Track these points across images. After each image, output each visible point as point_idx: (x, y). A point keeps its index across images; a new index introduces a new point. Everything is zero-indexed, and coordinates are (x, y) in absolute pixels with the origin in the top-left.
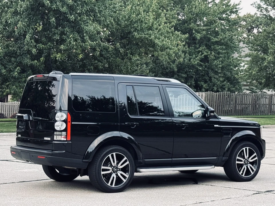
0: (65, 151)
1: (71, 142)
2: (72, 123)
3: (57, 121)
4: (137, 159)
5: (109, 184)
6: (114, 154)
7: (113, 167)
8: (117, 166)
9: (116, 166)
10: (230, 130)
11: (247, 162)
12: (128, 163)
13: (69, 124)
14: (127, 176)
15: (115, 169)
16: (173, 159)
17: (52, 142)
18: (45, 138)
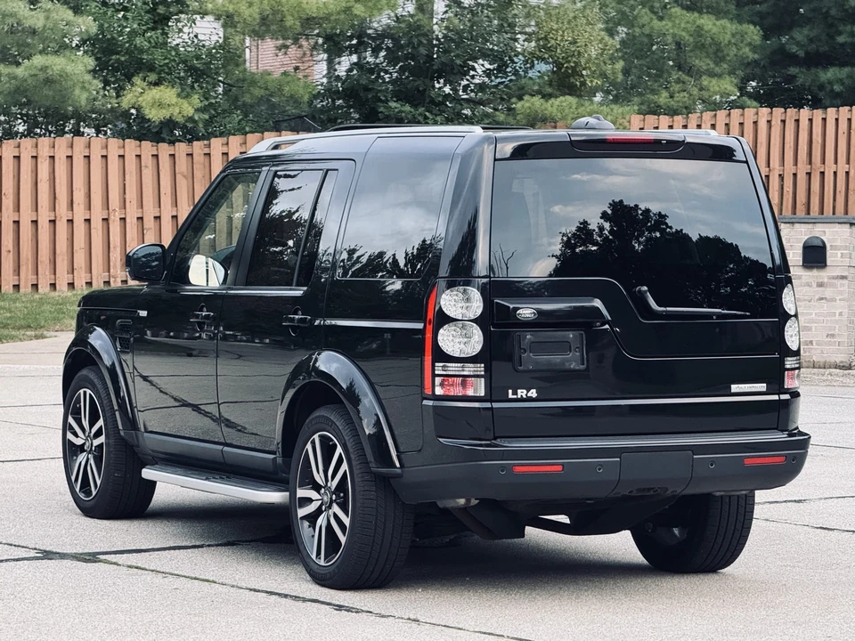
17: (775, 397)
18: (735, 388)
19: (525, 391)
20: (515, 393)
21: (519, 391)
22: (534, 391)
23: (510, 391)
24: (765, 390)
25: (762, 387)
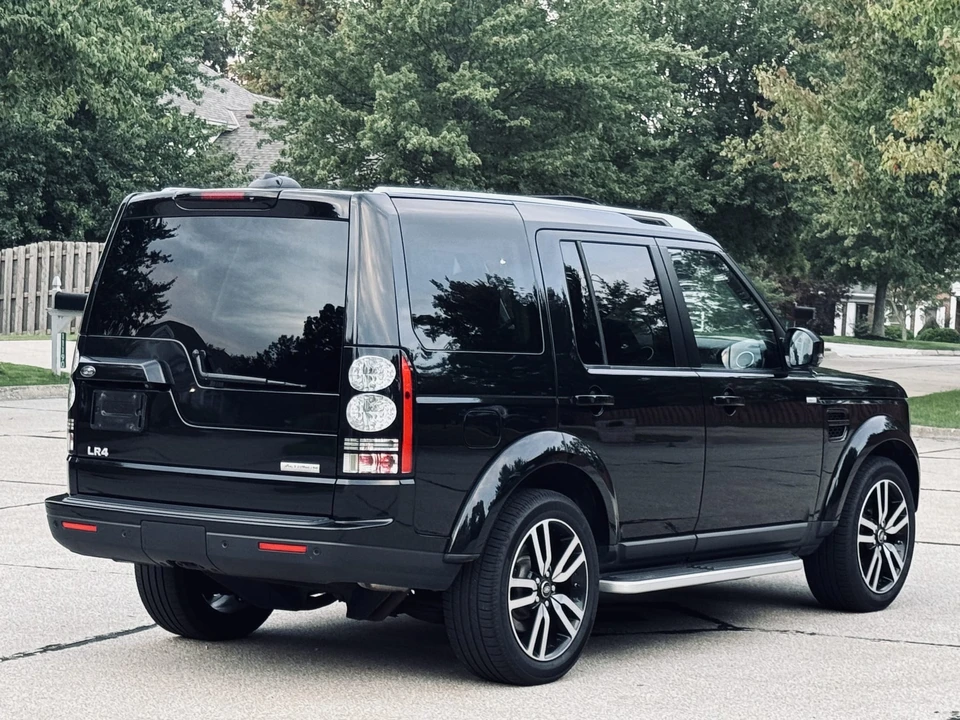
0: (390, 520)
1: (411, 482)
2: (420, 400)
3: (357, 392)
4: (608, 543)
5: (530, 652)
6: (545, 523)
7: (538, 580)
8: (551, 575)
9: (548, 574)
10: (843, 416)
11: (881, 536)
12: (582, 558)
13: (407, 404)
14: (580, 613)
15: (545, 585)
16: (700, 536)
17: (331, 481)
18: (285, 466)
19: (99, 449)
20: (92, 450)
21: (96, 448)
22: (106, 449)
23: (89, 448)
24: (318, 471)
25: (315, 468)
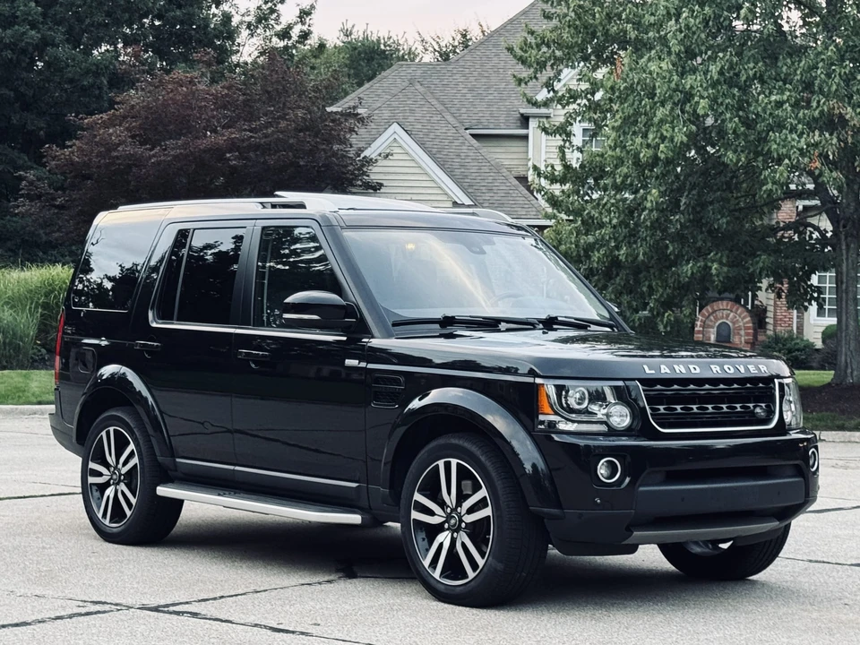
5: (100, 516)
7: (112, 469)
8: (119, 467)
10: (397, 382)
11: (453, 521)
12: (135, 460)
14: (133, 501)
